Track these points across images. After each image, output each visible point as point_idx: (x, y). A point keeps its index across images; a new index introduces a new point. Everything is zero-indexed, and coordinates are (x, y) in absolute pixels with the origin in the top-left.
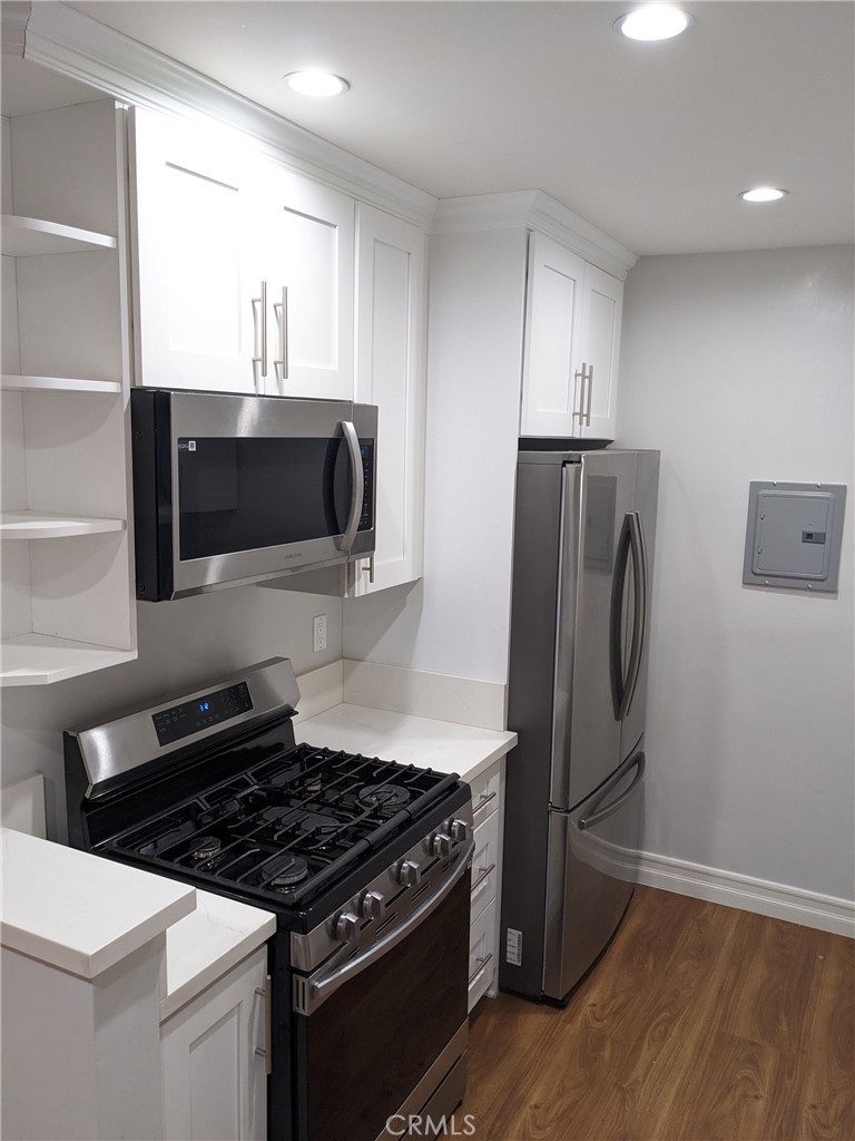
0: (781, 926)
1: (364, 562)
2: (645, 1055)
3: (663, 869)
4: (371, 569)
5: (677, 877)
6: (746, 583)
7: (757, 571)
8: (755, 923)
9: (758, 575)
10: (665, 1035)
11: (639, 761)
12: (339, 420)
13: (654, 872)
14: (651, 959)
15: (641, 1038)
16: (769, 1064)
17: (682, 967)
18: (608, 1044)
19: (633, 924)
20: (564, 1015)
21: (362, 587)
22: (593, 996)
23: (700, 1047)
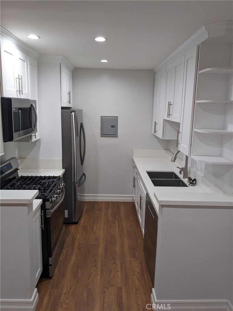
0: (112, 202)
1: (34, 135)
2: (95, 227)
3: (88, 197)
4: (35, 136)
5: (92, 198)
6: (101, 136)
7: (103, 134)
8: (108, 203)
9: (103, 135)
10: (98, 223)
11: (84, 174)
12: (31, 103)
13: (87, 198)
14: (91, 212)
15: (94, 224)
16: (116, 222)
17: (97, 212)
18: (88, 227)
19: (85, 208)
20: (78, 225)
21: (34, 139)
22: (82, 221)
23: (104, 223)
